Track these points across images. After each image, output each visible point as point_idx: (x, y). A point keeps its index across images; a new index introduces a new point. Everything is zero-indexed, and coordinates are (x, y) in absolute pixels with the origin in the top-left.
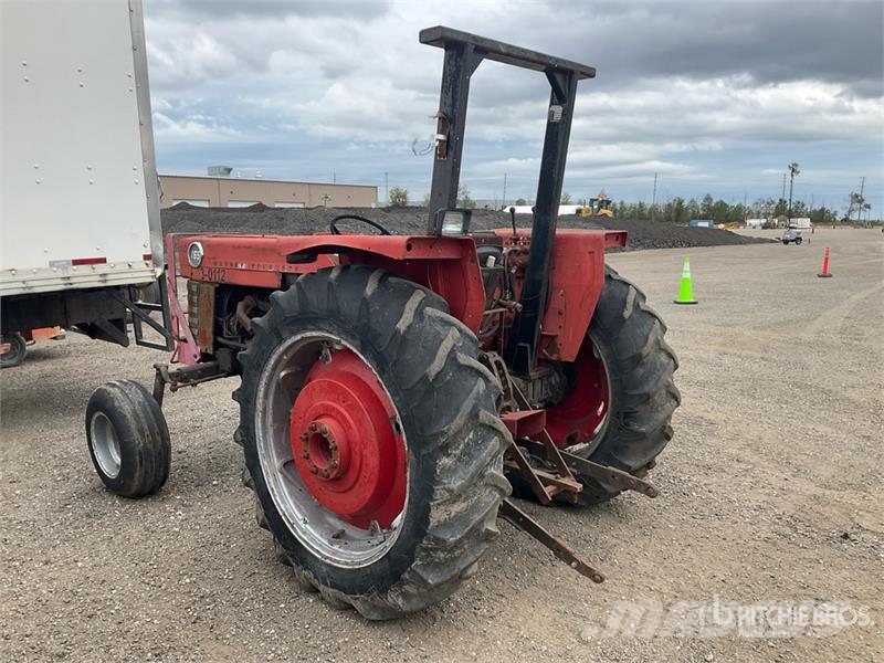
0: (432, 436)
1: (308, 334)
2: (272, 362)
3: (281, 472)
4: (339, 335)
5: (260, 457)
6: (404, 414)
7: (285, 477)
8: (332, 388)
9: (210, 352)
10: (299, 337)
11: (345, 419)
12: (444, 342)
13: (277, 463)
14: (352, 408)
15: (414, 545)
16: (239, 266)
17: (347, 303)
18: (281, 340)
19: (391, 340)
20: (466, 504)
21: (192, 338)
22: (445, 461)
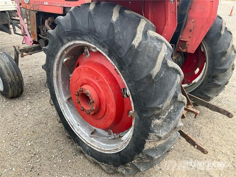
0: (151, 108)
1: (77, 42)
2: (59, 54)
3: (67, 103)
4: (95, 45)
5: (57, 96)
6: (133, 94)
7: (68, 105)
8: (91, 71)
9: (37, 40)
10: (72, 43)
11: (97, 88)
12: (160, 54)
13: (65, 99)
14: (101, 83)
15: (135, 154)
16: (45, 3)
17: (100, 25)
18: (63, 44)
19: (128, 51)
20: (165, 141)
21: (29, 34)
22: (157, 121)
